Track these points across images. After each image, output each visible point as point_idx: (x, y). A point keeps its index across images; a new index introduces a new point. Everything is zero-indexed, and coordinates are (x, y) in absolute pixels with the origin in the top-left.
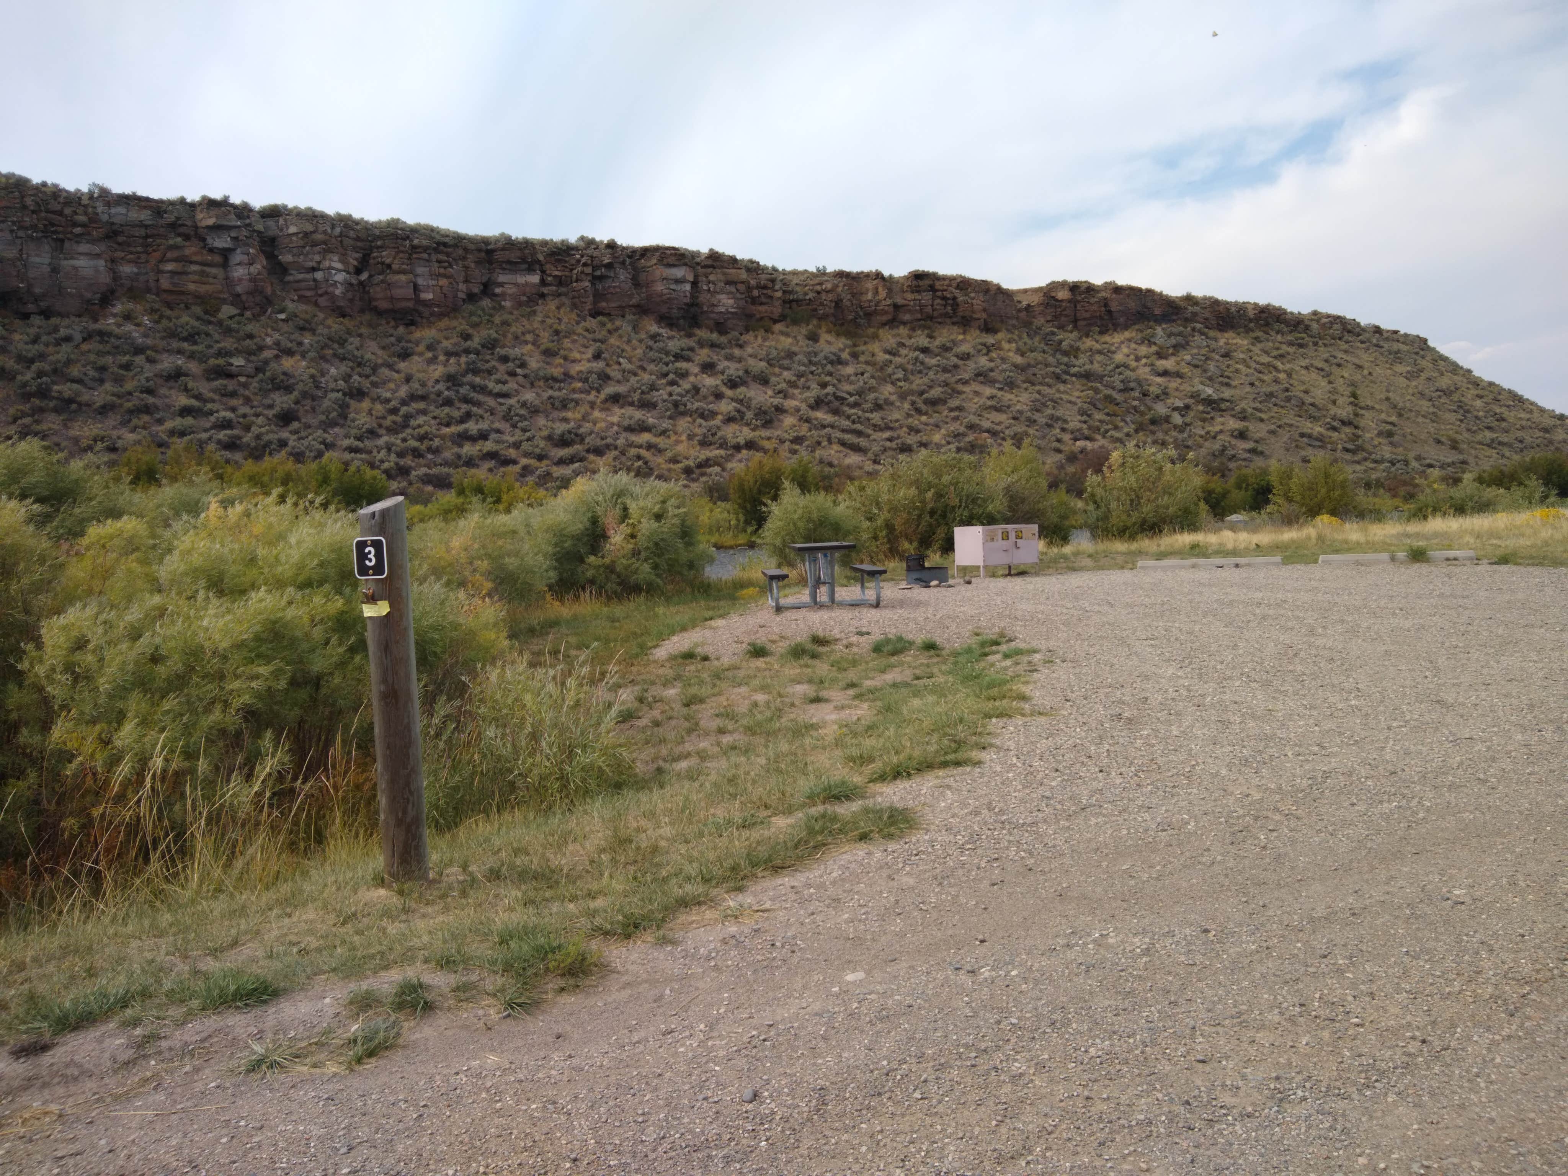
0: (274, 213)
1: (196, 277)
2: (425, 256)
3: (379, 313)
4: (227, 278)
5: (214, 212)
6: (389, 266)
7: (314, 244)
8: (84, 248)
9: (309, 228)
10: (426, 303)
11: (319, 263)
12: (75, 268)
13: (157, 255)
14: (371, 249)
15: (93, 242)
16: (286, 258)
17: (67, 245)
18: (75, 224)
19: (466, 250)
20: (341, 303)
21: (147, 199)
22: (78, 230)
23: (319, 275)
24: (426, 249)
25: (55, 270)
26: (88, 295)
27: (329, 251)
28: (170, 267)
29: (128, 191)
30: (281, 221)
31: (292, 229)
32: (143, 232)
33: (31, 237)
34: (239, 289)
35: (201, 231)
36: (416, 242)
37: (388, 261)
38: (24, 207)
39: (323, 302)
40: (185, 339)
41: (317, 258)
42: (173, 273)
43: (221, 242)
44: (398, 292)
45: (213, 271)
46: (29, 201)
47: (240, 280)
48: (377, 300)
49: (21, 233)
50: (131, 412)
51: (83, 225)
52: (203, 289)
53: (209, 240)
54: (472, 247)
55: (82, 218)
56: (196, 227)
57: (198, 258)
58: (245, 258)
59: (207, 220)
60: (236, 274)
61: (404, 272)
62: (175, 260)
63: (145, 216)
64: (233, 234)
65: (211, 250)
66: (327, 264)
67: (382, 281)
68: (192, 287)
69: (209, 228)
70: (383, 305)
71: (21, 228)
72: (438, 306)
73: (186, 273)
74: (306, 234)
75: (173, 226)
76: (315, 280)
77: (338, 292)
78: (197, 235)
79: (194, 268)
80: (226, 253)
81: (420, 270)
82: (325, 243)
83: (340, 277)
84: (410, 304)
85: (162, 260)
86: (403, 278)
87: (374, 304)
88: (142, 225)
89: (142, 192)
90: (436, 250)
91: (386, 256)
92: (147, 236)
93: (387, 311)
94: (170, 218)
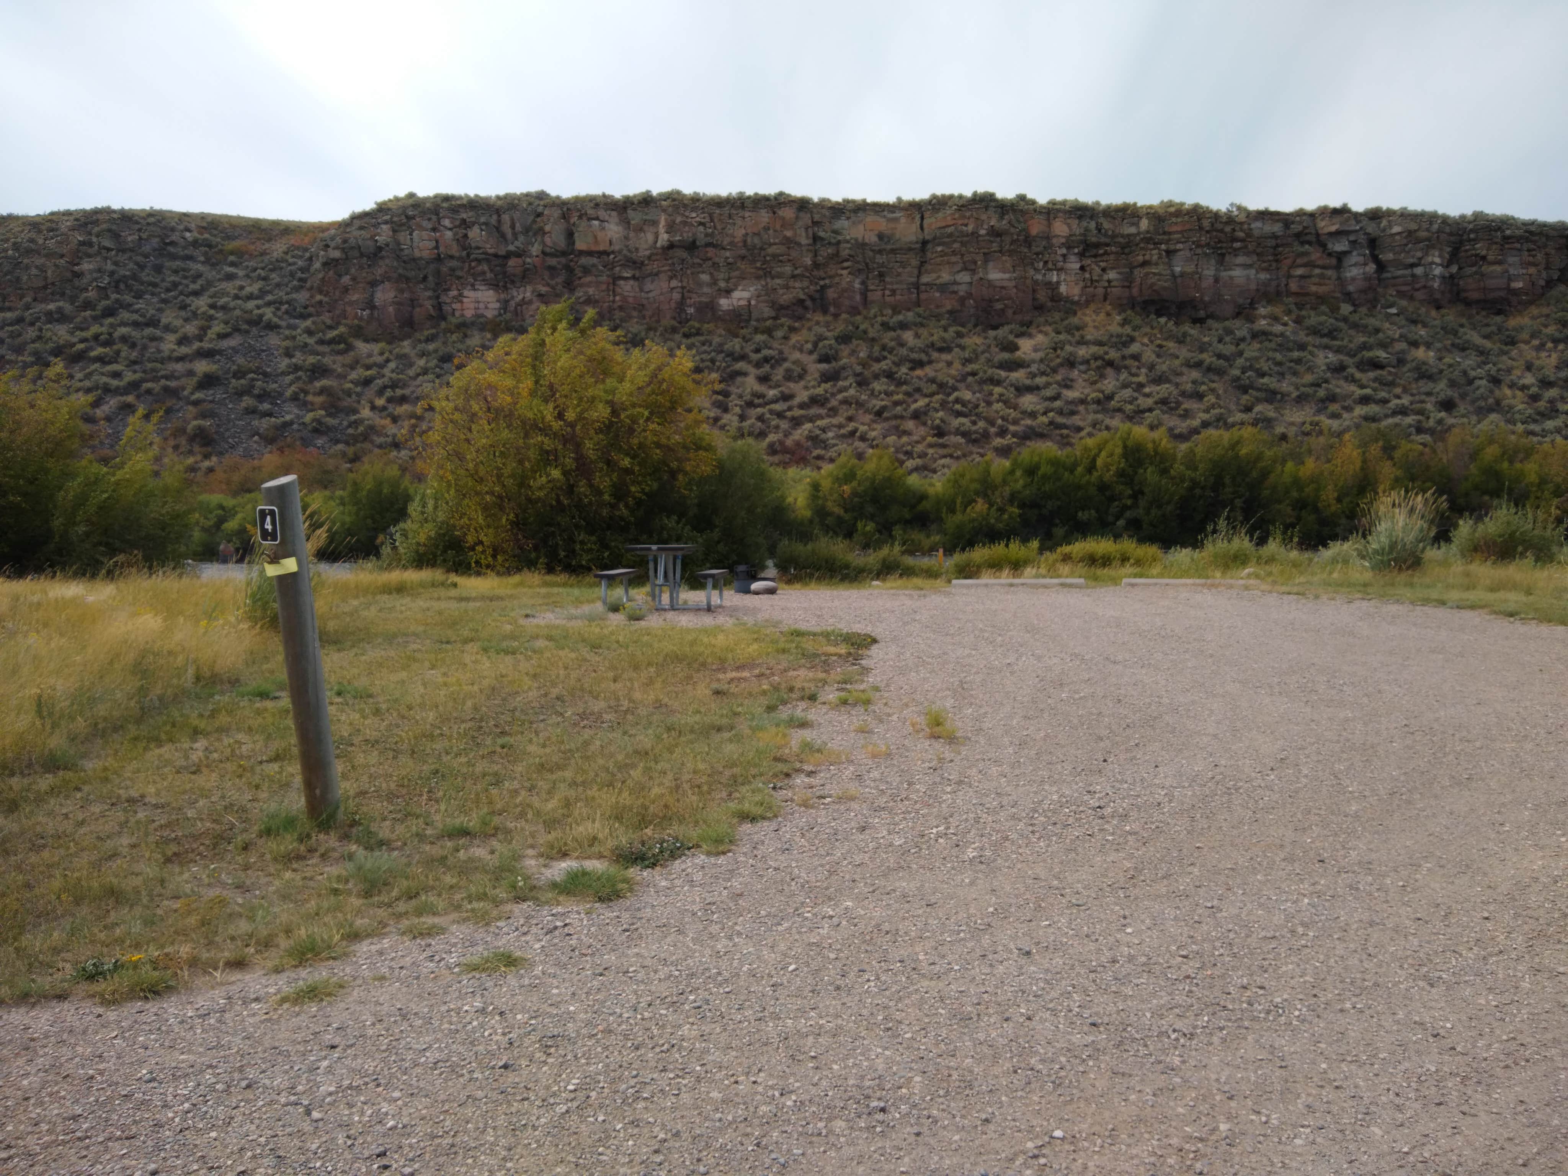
0: (1375, 215)
1: (1317, 280)
2: (1518, 246)
3: (1468, 303)
4: (1339, 278)
5: (1338, 219)
6: (1484, 258)
7: (1419, 241)
8: (1240, 260)
9: (1414, 226)
10: (1515, 292)
11: (1420, 259)
12: (1231, 278)
13: (1288, 262)
14: (1461, 242)
15: (1247, 254)
16: (1387, 256)
17: (1227, 258)
18: (1235, 240)
19: (1548, 237)
20: (1438, 296)
21: (1278, 213)
22: (1237, 245)
23: (1419, 271)
24: (1519, 239)
25: (1217, 280)
26: (1241, 301)
27: (1433, 247)
28: (1299, 272)
29: (1261, 208)
30: (1384, 223)
31: (1396, 229)
32: (1273, 242)
33: (1206, 254)
34: (1351, 288)
35: (1323, 238)
36: (1508, 232)
37: (1484, 252)
38: (1201, 228)
39: (1420, 295)
40: (1324, 336)
41: (1419, 254)
42: (1302, 277)
43: (1340, 246)
44: (1492, 283)
45: (1329, 273)
46: (1206, 224)
47: (1353, 279)
48: (1465, 291)
49: (1199, 251)
50: (1322, 401)
51: (1242, 240)
52: (1322, 290)
53: (1330, 246)
54: (1553, 233)
55: (1241, 235)
56: (1318, 235)
57: (1320, 262)
58: (1361, 259)
59: (1326, 226)
60: (1348, 275)
61: (1500, 263)
62: (1304, 265)
63: (1277, 228)
64: (1352, 238)
65: (1330, 255)
66: (1430, 259)
67: (1476, 273)
68: (1314, 288)
69: (1331, 234)
70: (1475, 296)
71: (1198, 246)
72: (1527, 294)
73: (1309, 277)
74: (1410, 233)
75: (1298, 235)
76: (1413, 276)
77: (1436, 285)
78: (1320, 242)
79: (1317, 271)
80: (1340, 257)
81: (1511, 260)
82: (1428, 239)
83: (1438, 271)
84: (1502, 294)
85: (1293, 266)
86: (1498, 268)
87: (1464, 295)
88: (1274, 236)
89: (1273, 208)
90: (1527, 240)
91: (1480, 248)
92: (1277, 246)
93: (1478, 302)
94: (1296, 228)
